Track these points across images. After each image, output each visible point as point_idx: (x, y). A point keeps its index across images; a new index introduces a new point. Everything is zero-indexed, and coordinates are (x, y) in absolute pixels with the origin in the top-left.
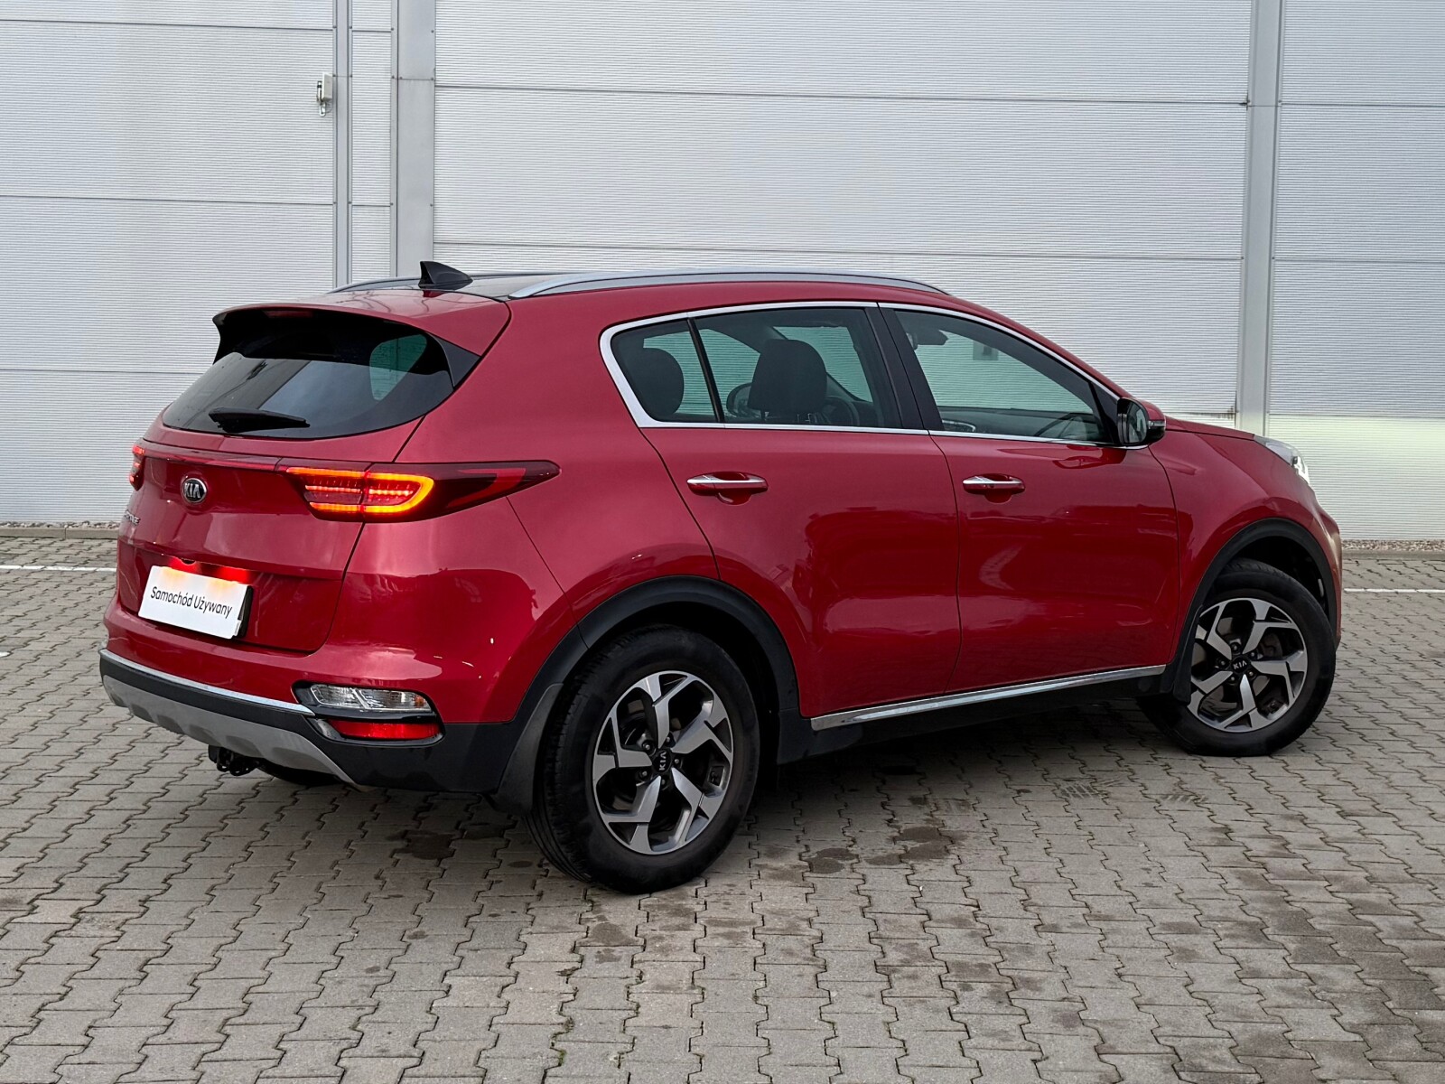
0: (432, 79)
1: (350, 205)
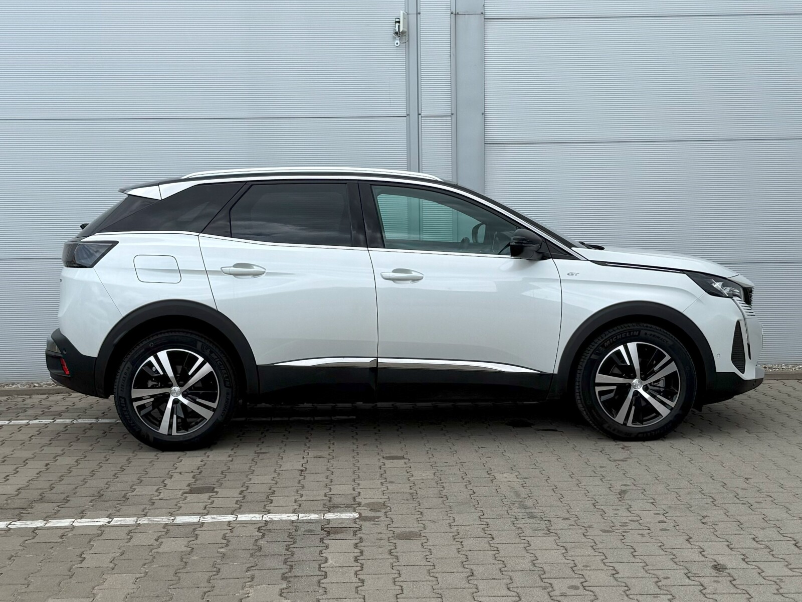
0: (482, 13)
1: (420, 116)
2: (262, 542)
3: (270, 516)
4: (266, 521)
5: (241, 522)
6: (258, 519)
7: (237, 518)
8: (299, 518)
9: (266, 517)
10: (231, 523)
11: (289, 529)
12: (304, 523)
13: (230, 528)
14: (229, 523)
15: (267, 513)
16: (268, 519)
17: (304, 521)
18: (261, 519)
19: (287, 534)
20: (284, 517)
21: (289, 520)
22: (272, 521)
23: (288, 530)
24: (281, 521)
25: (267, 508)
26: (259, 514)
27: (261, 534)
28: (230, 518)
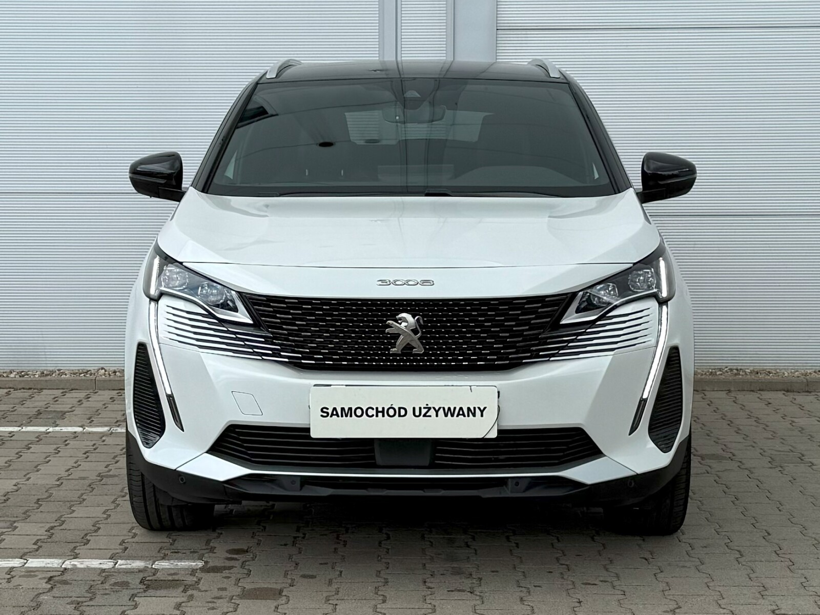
2: (46, 598)
3: (76, 562)
4: (65, 569)
5: (29, 570)
6: (56, 566)
7: (25, 563)
8: (117, 566)
9: (68, 564)
10: (14, 569)
11: (94, 581)
12: (120, 573)
13: (9, 576)
14: (12, 569)
15: (72, 557)
16: (69, 567)
17: (121, 570)
18: (59, 566)
19: (87, 588)
20: (95, 563)
21: (99, 568)
22: (75, 569)
23: (91, 582)
24: (88, 569)
25: (75, 551)
26: (60, 559)
27: (49, 586)
28: (16, 563)
